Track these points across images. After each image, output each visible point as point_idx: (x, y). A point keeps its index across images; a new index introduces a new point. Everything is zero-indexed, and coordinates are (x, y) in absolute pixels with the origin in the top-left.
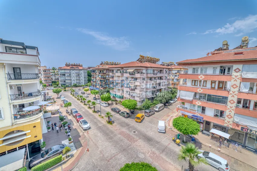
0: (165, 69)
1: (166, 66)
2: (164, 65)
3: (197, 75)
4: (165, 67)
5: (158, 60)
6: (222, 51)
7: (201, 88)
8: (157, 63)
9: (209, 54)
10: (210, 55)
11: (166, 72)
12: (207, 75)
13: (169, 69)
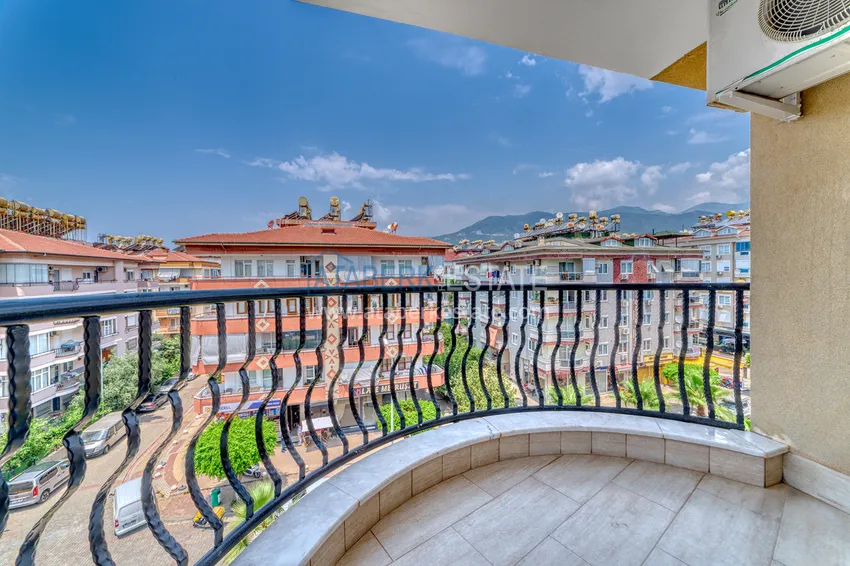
0: (120, 266)
1: (126, 250)
2: (113, 248)
3: (249, 280)
4: (118, 254)
5: (77, 225)
6: (300, 222)
7: (266, 318)
11: (129, 276)
12: (274, 280)
13: (140, 263)
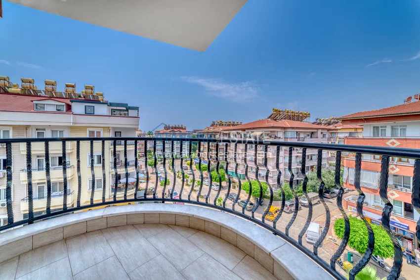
0: (320, 131)
1: (325, 124)
2: (320, 124)
3: (383, 139)
4: (322, 126)
5: (307, 116)
7: (396, 165)
8: (305, 120)
9: (410, 98)
10: (413, 100)
11: (324, 136)
12: (406, 139)
13: (328, 130)
